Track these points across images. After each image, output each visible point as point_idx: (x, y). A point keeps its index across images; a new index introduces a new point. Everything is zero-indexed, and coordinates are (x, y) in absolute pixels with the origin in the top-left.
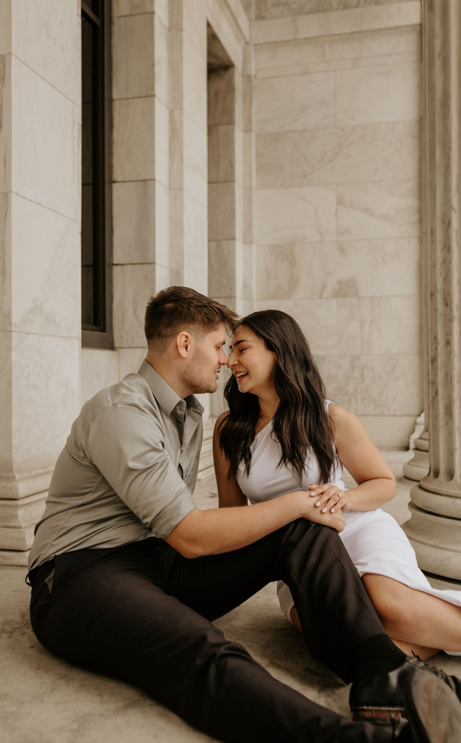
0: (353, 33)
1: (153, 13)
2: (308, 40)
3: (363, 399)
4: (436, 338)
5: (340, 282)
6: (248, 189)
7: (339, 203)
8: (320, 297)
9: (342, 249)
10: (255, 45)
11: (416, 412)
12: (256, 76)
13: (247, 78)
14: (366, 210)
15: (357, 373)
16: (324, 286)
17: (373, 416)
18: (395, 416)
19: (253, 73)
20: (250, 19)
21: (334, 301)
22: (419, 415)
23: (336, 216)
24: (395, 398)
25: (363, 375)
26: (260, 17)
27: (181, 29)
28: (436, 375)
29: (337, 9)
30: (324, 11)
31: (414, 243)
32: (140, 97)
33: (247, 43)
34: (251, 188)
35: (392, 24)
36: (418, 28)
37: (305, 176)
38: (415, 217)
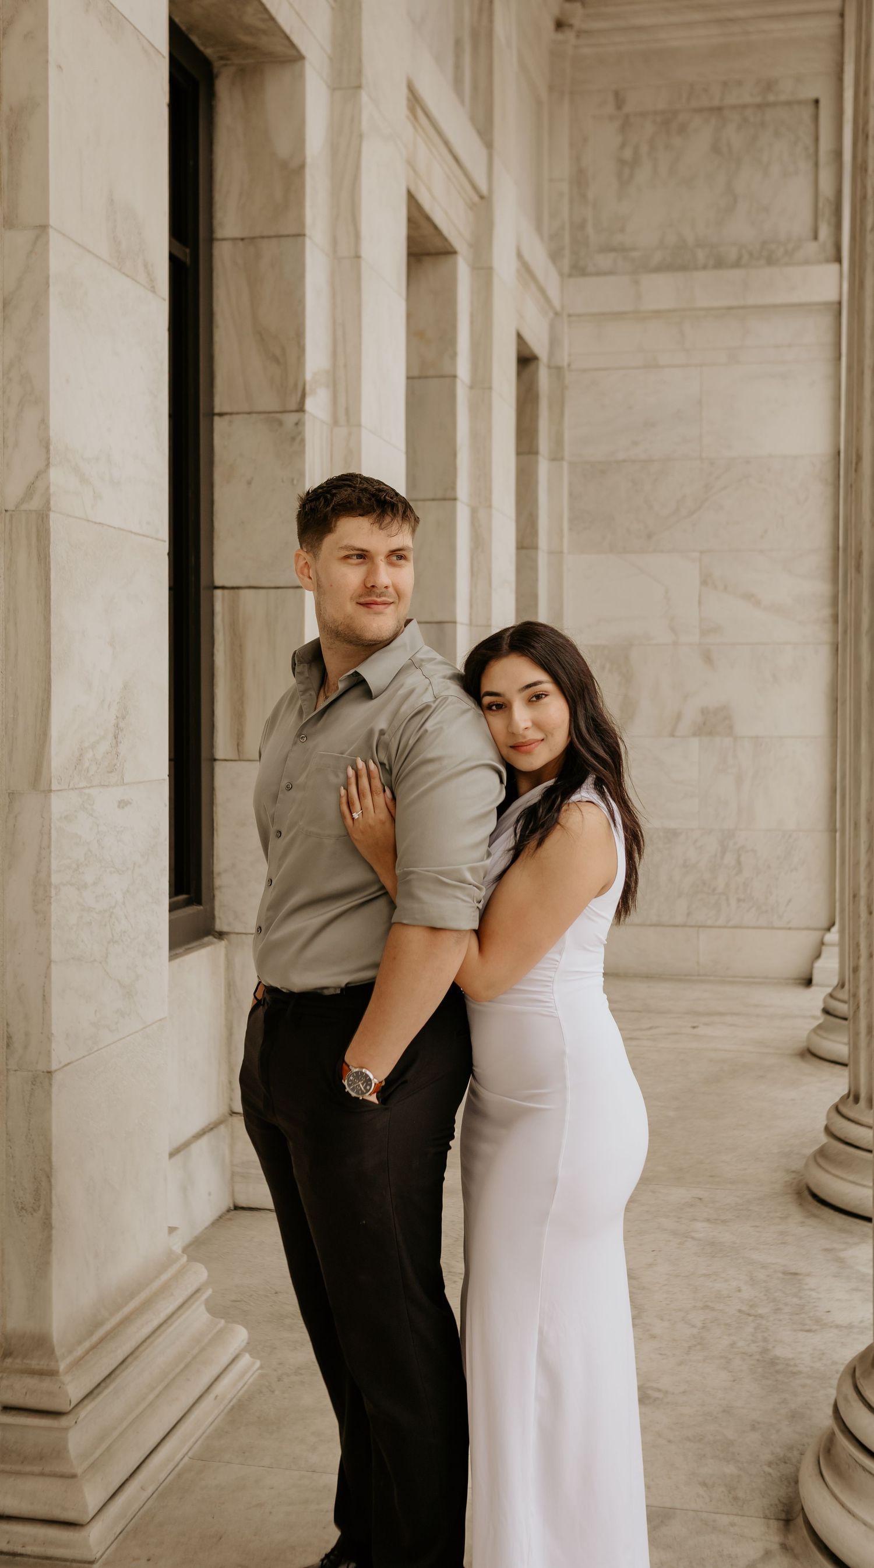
0: (730, 308)
1: (455, 377)
2: (658, 314)
3: (739, 900)
4: (858, 945)
5: (704, 711)
6: (556, 554)
7: (704, 583)
8: (672, 735)
9: (708, 658)
10: (569, 316)
11: (825, 924)
12: (569, 365)
13: (557, 371)
14: (749, 597)
15: (729, 859)
16: (679, 717)
17: (754, 928)
18: (790, 929)
19: (565, 364)
20: (561, 274)
21: (695, 742)
22: (829, 929)
23: (700, 603)
24: (790, 901)
25: (739, 863)
26: (578, 270)
27: (490, 388)
28: (857, 987)
29: (705, 267)
30: (683, 268)
31: (825, 651)
32: (433, 500)
33: (556, 314)
34: (561, 552)
35: (796, 297)
36: (836, 307)
37: (649, 536)
38: (826, 612)
